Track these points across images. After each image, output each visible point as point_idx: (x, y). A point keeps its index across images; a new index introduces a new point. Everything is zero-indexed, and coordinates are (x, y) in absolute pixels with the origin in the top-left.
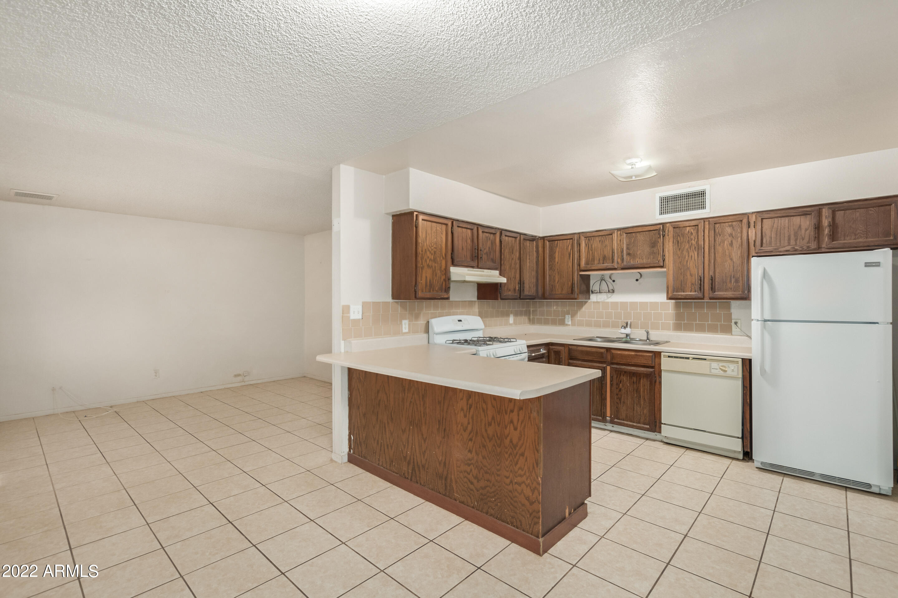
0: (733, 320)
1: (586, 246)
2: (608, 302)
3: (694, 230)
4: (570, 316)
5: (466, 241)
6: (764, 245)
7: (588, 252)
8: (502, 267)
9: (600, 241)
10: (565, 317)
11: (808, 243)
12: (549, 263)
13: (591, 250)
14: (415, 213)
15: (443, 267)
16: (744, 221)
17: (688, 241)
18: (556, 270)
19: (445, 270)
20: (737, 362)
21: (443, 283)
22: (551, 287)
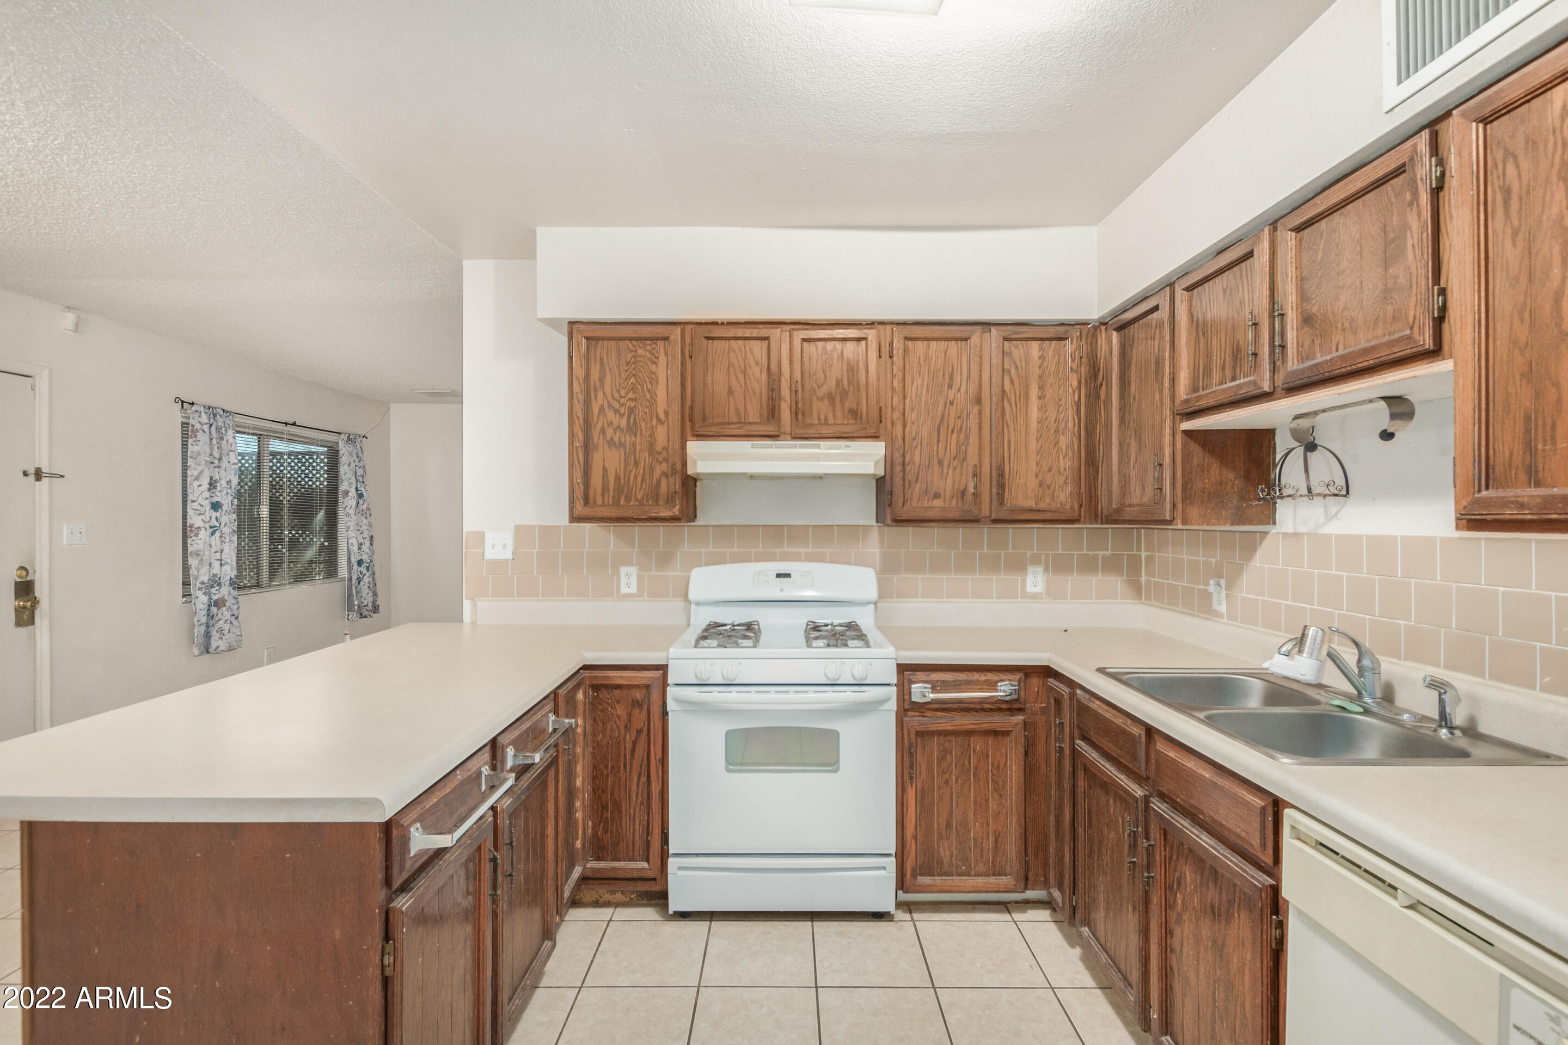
1: (1190, 322)
4: (1223, 583)
9: (1224, 291)
10: (1211, 585)
12: (1119, 402)
14: (572, 327)
15: (661, 443)
19: (667, 451)
21: (659, 482)
22: (1123, 479)
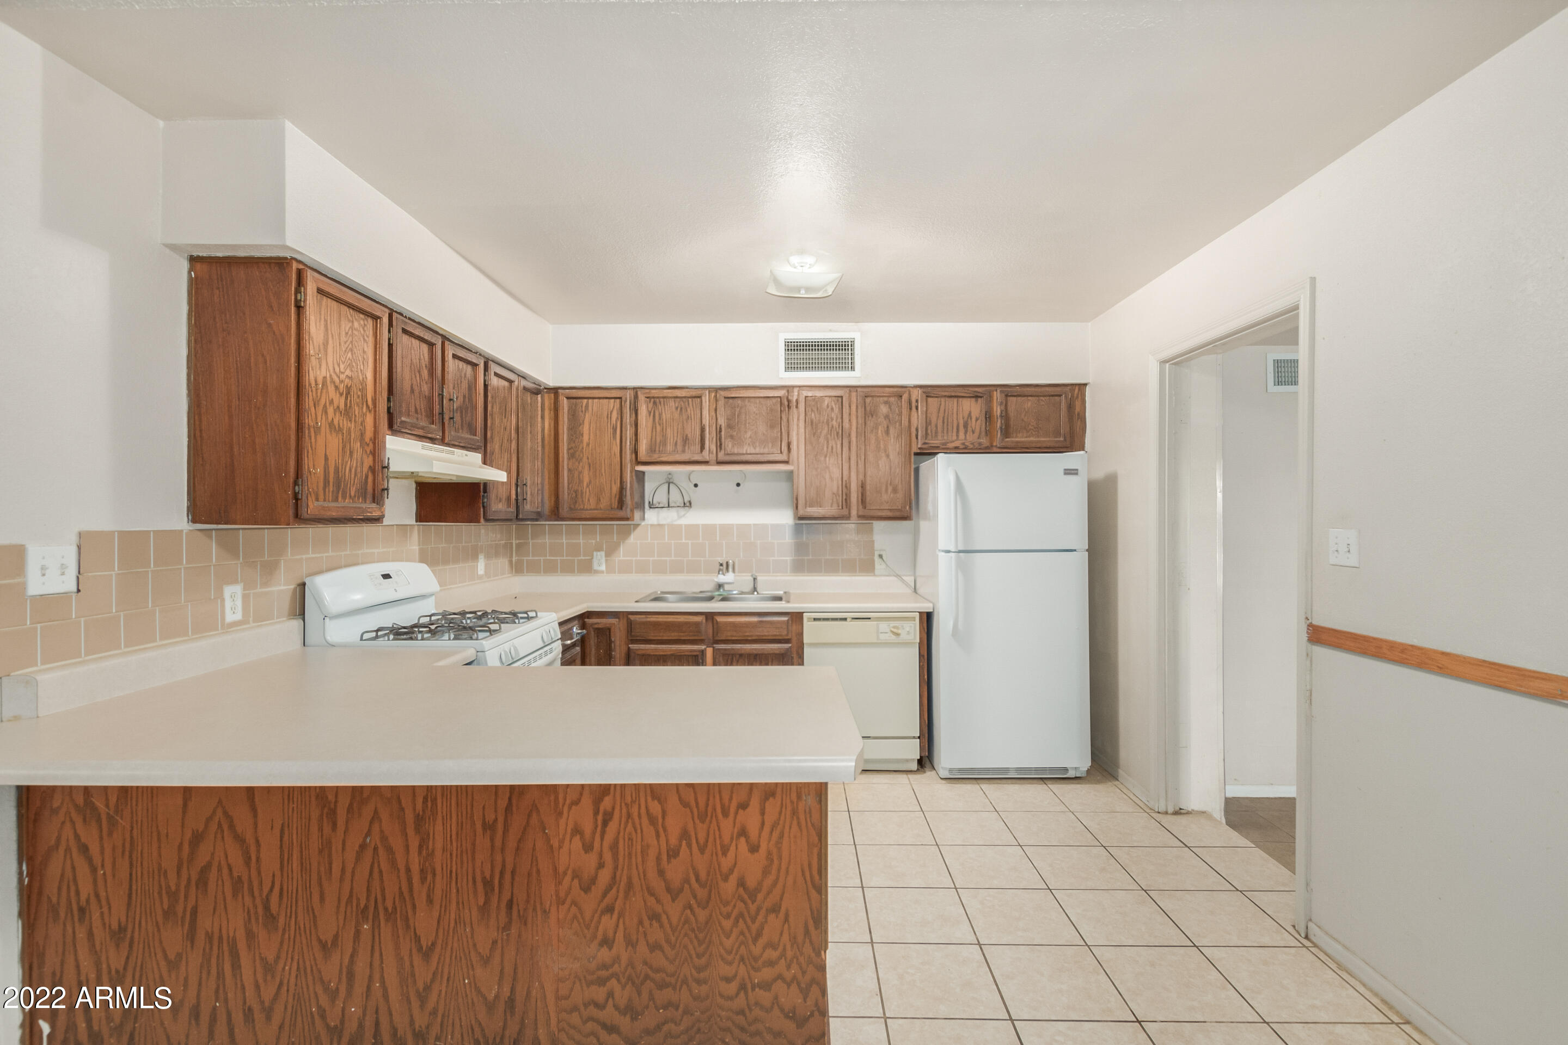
0: (876, 552)
1: (650, 415)
2: (681, 525)
3: (835, 404)
4: (603, 553)
5: (419, 372)
6: (929, 437)
7: (654, 427)
8: (489, 445)
9: (677, 408)
10: (593, 555)
11: (978, 438)
12: (569, 444)
13: (660, 424)
14: (295, 265)
15: (369, 434)
16: (903, 397)
17: (828, 420)
18: (585, 459)
19: (374, 443)
20: (914, 619)
21: (367, 477)
22: (574, 495)
